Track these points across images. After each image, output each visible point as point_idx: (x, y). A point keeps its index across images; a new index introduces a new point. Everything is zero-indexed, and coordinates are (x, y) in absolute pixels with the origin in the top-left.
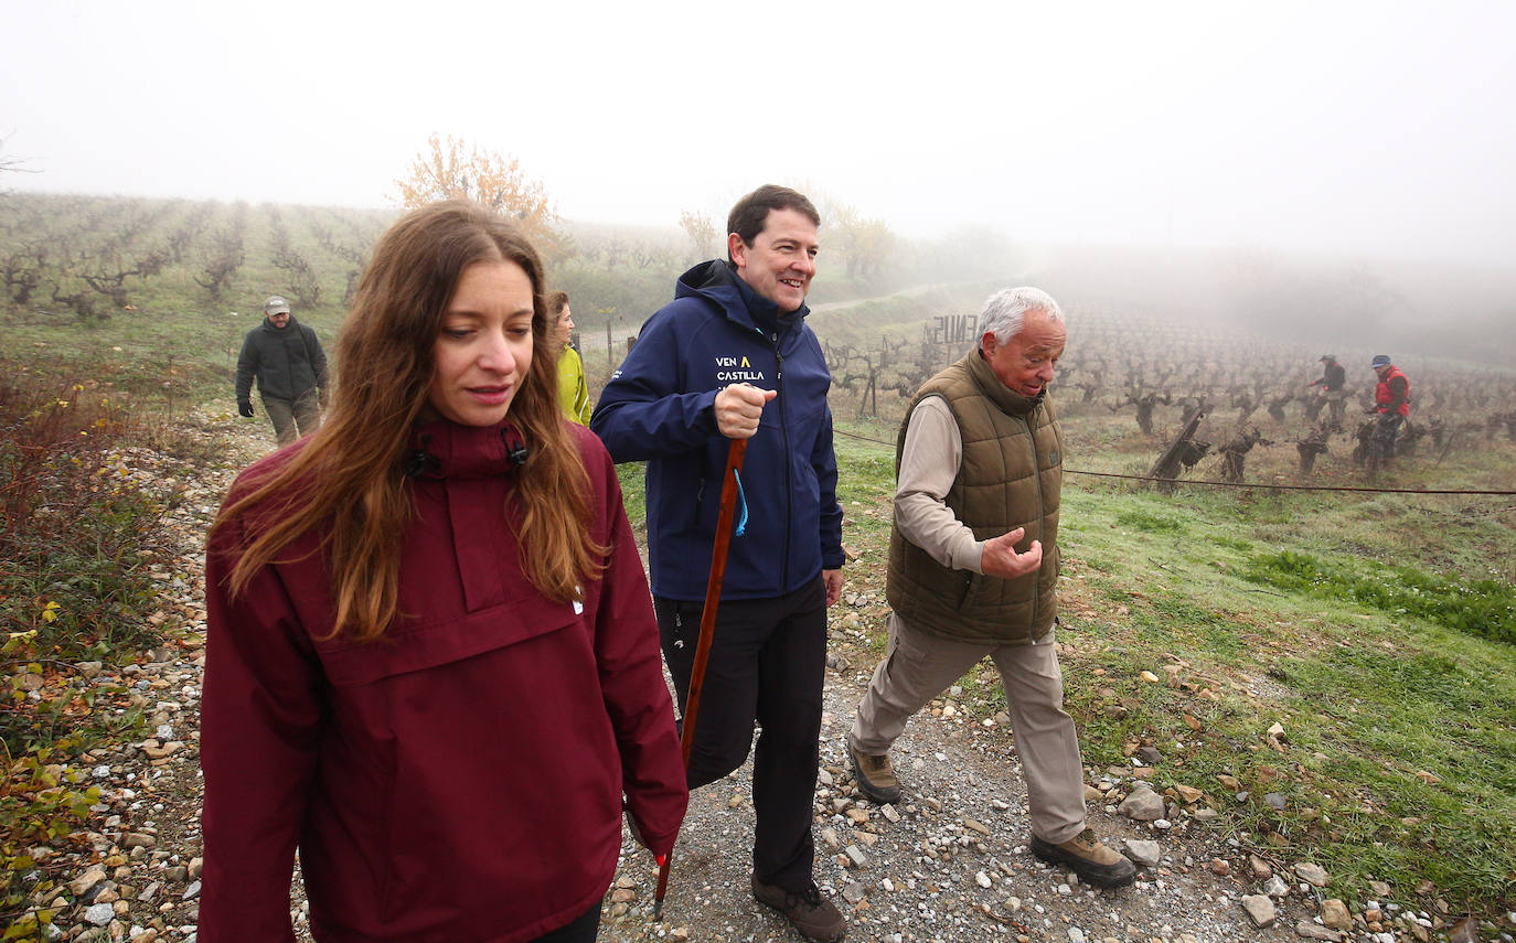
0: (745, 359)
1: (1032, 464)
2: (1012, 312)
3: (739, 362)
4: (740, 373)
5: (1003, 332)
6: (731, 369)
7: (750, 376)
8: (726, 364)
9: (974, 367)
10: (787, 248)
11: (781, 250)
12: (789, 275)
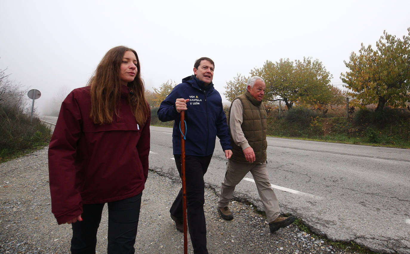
0: (197, 96)
1: (260, 117)
2: (253, 80)
3: (195, 97)
4: (196, 99)
5: (252, 85)
6: (193, 98)
7: (198, 100)
8: (192, 97)
9: (246, 94)
10: (205, 68)
11: (204, 68)
12: (206, 74)
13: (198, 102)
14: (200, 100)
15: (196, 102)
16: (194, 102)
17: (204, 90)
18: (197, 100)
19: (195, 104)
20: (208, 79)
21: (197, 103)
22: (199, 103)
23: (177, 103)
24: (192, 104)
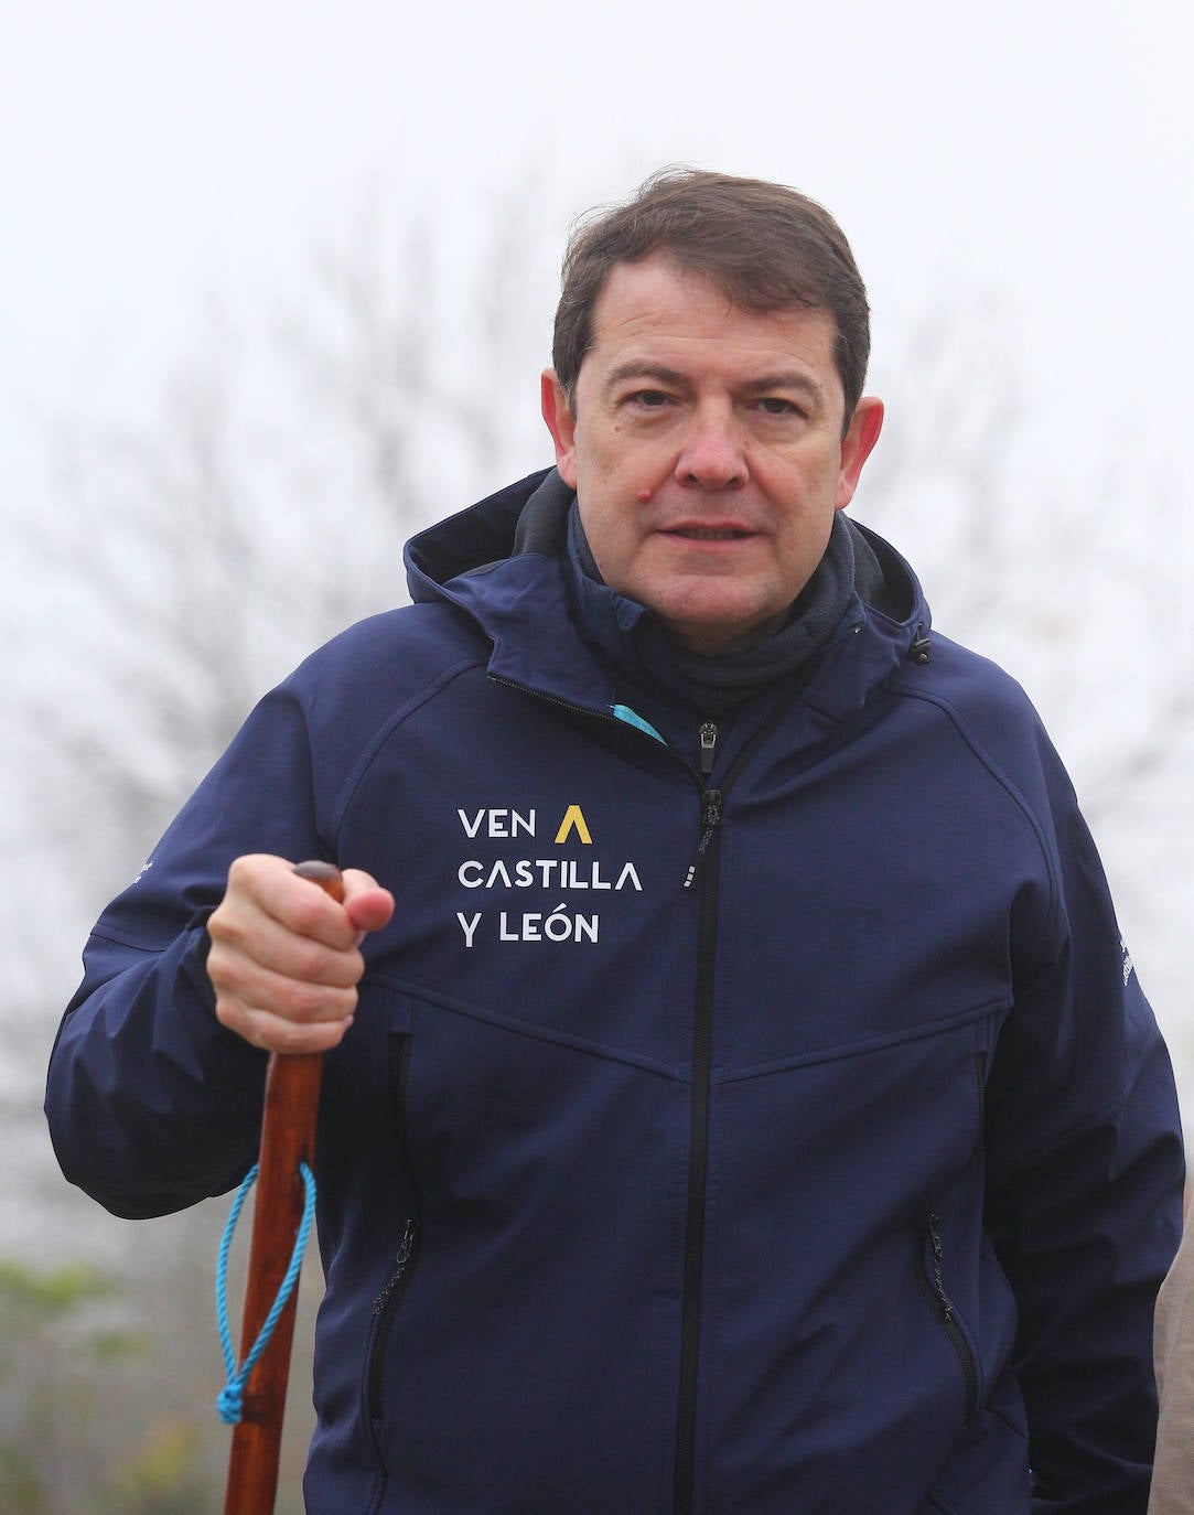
0: (574, 815)
3: (549, 823)
4: (547, 865)
6: (512, 849)
7: (584, 875)
8: (495, 830)
10: (651, 398)
11: (632, 410)
12: (679, 507)
13: (582, 903)
14: (609, 874)
15: (541, 899)
16: (519, 902)
17: (703, 718)
18: (570, 878)
19: (529, 934)
20: (723, 568)
21: (558, 927)
22: (588, 928)
23: (231, 938)
24: (487, 930)
